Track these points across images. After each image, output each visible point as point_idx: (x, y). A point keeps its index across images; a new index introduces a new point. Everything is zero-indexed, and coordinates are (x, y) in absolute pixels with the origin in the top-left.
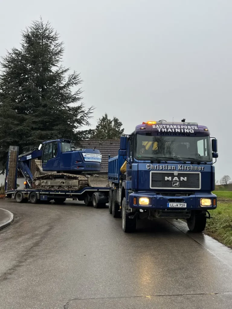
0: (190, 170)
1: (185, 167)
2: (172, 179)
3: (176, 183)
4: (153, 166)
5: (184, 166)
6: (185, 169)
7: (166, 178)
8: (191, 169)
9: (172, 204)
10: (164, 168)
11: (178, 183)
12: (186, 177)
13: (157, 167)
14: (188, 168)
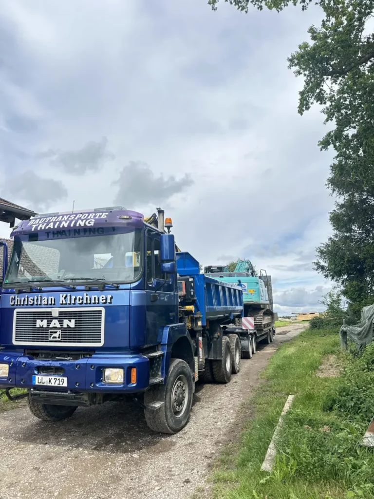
0: (82, 303)
1: (73, 298)
2: (49, 324)
3: (56, 332)
4: (19, 299)
5: (70, 296)
6: (73, 302)
7: (39, 323)
8: (85, 302)
9: (40, 377)
10: (36, 303)
11: (58, 333)
12: (74, 320)
13: (24, 300)
14: (79, 299)
